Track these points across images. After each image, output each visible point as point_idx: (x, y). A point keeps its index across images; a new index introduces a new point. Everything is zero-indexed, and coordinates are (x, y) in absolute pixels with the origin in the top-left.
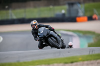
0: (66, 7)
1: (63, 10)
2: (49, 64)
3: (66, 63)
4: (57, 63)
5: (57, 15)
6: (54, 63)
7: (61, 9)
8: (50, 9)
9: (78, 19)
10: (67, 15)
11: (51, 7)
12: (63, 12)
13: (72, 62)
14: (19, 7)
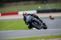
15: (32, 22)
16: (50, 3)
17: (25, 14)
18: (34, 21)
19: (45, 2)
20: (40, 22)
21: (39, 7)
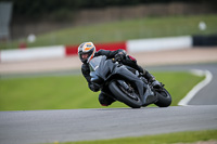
15: (109, 80)
18: (118, 77)
20: (141, 80)
21: (202, 26)
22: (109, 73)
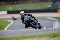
0: (51, 3)
1: (49, 5)
2: (41, 38)
3: (51, 37)
4: (45, 37)
5: (46, 8)
6: (44, 37)
7: (48, 5)
8: (42, 4)
9: (58, 10)
10: (52, 8)
11: (42, 3)
12: (49, 6)
13: (55, 37)
14: (23, 3)
15: (30, 22)
16: (20, 4)
17: (22, 14)
18: (32, 21)
19: (15, 3)
20: (36, 22)
21: (10, 8)
22: (30, 20)
